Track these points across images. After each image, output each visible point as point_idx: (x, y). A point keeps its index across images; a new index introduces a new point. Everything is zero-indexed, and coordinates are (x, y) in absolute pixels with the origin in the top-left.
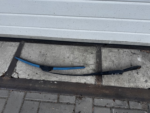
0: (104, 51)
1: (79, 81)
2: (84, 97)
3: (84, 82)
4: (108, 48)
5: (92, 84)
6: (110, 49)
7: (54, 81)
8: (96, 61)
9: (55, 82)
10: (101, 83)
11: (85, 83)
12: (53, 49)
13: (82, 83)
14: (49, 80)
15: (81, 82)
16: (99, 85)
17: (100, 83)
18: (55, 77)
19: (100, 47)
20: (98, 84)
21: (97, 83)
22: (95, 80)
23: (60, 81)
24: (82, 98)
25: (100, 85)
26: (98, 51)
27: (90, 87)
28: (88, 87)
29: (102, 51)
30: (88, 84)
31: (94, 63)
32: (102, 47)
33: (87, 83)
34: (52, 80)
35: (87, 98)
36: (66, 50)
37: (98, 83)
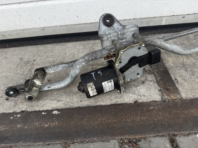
1: (118, 100)
2: (145, 138)
3: (131, 99)
4: (162, 35)
5: (156, 101)
6: (166, 34)
7: (52, 111)
9: (55, 112)
10: (176, 95)
11: (135, 102)
12: (50, 51)
13: (128, 103)
14: (37, 109)
15: (125, 102)
16: (173, 100)
17: (174, 96)
18: (55, 101)
19: (147, 35)
20: (169, 98)
21: (166, 97)
22: (160, 90)
23: (68, 107)
24: (140, 141)
25: (176, 99)
27: (153, 109)
28: (148, 111)
30: (144, 102)
32: (150, 34)
33: (140, 101)
34: (46, 108)
35: (153, 139)
36: (78, 48)
37: (169, 96)
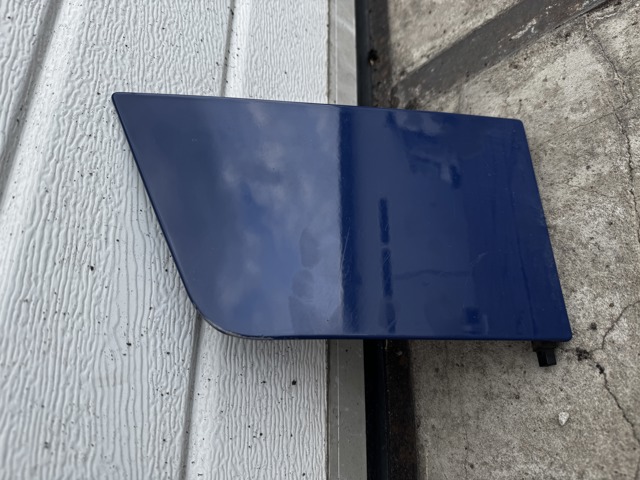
0: (425, 48)
4: (397, 37)
6: (396, 24)
8: (538, 36)
19: (394, 90)
26: (426, 87)
29: (425, 60)
31: (576, 38)
32: (389, 81)
